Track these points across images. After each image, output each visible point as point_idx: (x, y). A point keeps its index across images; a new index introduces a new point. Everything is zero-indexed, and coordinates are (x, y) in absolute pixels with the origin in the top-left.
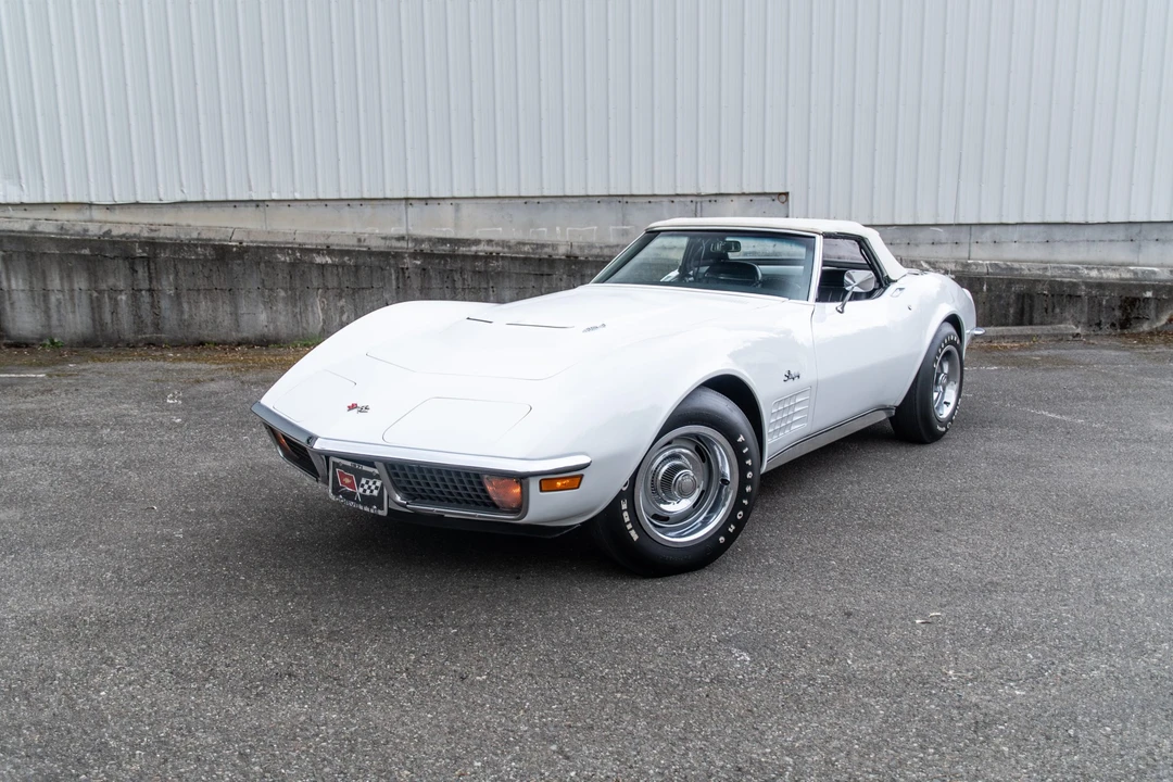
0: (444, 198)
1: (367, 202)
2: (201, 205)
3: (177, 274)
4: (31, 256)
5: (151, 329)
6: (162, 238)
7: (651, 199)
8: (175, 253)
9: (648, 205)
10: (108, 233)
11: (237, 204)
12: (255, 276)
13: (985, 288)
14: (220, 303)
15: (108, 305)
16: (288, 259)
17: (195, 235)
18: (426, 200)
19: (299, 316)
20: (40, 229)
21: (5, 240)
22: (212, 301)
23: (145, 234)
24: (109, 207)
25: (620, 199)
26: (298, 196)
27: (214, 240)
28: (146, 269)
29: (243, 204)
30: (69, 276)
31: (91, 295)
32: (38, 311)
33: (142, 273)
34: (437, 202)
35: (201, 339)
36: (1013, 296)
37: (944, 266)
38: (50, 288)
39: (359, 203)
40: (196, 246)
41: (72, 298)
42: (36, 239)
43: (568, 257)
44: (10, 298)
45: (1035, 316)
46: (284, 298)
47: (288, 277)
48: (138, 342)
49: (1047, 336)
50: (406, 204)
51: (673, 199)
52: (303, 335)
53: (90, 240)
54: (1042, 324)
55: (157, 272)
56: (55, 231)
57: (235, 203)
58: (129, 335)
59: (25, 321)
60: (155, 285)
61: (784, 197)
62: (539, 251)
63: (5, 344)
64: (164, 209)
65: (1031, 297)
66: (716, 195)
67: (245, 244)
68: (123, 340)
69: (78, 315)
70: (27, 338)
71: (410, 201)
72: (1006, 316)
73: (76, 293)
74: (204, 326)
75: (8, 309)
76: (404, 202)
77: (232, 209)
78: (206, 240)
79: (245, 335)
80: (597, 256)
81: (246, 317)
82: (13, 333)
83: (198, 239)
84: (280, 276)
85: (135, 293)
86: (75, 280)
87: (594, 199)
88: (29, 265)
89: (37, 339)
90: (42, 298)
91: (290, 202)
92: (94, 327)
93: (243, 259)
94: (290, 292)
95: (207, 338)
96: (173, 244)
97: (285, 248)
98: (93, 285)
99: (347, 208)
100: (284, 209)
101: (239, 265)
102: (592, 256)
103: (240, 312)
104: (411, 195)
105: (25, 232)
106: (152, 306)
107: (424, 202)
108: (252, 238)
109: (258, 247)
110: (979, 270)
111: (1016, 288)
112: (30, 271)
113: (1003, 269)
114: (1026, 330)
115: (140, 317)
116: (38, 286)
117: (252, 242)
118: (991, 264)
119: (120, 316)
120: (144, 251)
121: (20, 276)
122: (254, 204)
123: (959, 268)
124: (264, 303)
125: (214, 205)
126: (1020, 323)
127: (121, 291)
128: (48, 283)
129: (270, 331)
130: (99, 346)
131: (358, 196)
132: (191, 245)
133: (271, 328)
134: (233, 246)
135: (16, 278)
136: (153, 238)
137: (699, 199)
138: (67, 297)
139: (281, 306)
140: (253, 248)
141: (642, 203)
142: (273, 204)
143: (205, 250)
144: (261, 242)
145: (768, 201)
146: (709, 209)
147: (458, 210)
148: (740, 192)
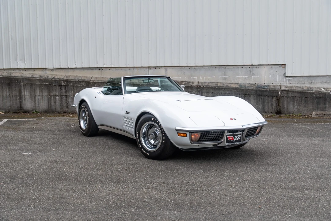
0: (161, 67)
1: (135, 68)
2: (81, 69)
3: (74, 91)
4: (31, 85)
5: (65, 108)
6: (70, 79)
7: (235, 67)
8: (74, 84)
9: (233, 68)
10: (54, 78)
11: (93, 69)
15: (53, 100)
17: (80, 79)
18: (155, 67)
20: (34, 76)
21: (24, 80)
23: (65, 78)
24: (52, 70)
25: (223, 67)
26: (113, 66)
27: (86, 80)
28: (65, 89)
29: (95, 69)
30: (42, 91)
31: (48, 97)
32: (32, 102)
33: (64, 90)
34: (159, 68)
38: (36, 95)
39: (133, 68)
40: (80, 82)
41: (42, 98)
42: (33, 79)
43: (197, 86)
44: (24, 98)
48: (61, 112)
50: (149, 69)
51: (242, 67)
53: (49, 80)
55: (68, 90)
56: (39, 77)
57: (92, 69)
58: (58, 109)
59: (28, 105)
60: (67, 94)
61: (284, 66)
62: (188, 84)
63: (22, 112)
64: (69, 70)
66: (258, 65)
67: (95, 81)
68: (57, 111)
69: (44, 103)
70: (29, 110)
71: (150, 68)
73: (44, 96)
75: (24, 101)
76: (148, 68)
77: (91, 70)
78: (83, 80)
80: (207, 86)
82: (25, 108)
83: (81, 80)
85: (61, 96)
86: (44, 92)
87: (214, 67)
88: (30, 87)
89: (31, 110)
90: (34, 98)
91: (110, 68)
92: (48, 107)
93: (94, 86)
96: (74, 81)
98: (49, 94)
99: (129, 70)
100: (108, 70)
102: (205, 86)
104: (150, 66)
105: (30, 77)
106: (66, 101)
107: (155, 68)
108: (97, 80)
109: (99, 82)
112: (31, 89)
115: (62, 104)
116: (33, 94)
117: (97, 81)
119: (56, 103)
120: (65, 83)
121: (28, 91)
122: (98, 69)
125: (85, 69)
127: (57, 96)
128: (36, 93)
130: (49, 113)
131: (133, 66)
132: (79, 82)
134: (91, 82)
135: (27, 92)
136: (68, 79)
137: (252, 67)
138: (41, 97)
140: (97, 82)
141: (231, 68)
142: (104, 69)
143: (83, 83)
144: (100, 81)
145: (278, 67)
146: (256, 70)
147: (166, 71)
148: (267, 64)
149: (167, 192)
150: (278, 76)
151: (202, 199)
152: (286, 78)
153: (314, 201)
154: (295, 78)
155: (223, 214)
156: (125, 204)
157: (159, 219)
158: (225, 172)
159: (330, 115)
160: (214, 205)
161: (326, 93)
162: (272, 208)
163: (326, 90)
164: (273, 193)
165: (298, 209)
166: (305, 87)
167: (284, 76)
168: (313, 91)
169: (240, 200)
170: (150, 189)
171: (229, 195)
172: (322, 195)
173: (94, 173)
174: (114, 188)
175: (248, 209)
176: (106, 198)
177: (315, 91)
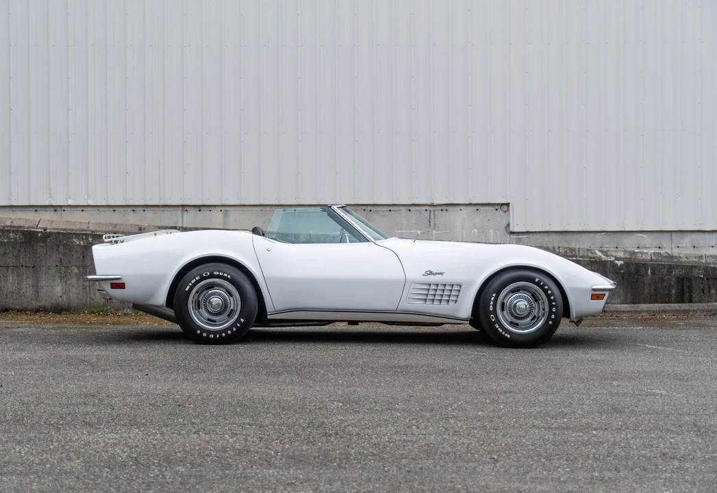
0: (215, 206)
1: (149, 208)
2: (7, 209)
7: (392, 208)
9: (388, 212)
11: (38, 209)
12: (55, 255)
13: (649, 272)
14: (25, 277)
16: (82, 243)
17: (8, 223)
18: (199, 207)
19: (88, 289)
22: (18, 276)
25: (365, 208)
26: (91, 203)
27: (24, 227)
29: (43, 209)
34: (209, 209)
35: (7, 306)
36: (674, 279)
37: (614, 254)
39: (143, 209)
40: (8, 231)
45: (694, 295)
46: (77, 274)
47: (81, 257)
49: (702, 311)
50: (182, 211)
51: (409, 208)
52: (90, 304)
54: (700, 302)
57: (36, 208)
61: (505, 208)
65: (689, 280)
66: (447, 205)
67: (48, 231)
71: (186, 208)
72: (669, 295)
74: (10, 295)
76: (180, 209)
77: (34, 212)
78: (18, 227)
79: (43, 303)
81: (44, 289)
83: (11, 226)
84: (75, 257)
91: (83, 207)
93: (45, 242)
94: (82, 269)
95: (11, 306)
97: (80, 234)
99: (132, 213)
100: (78, 213)
101: (42, 247)
103: (40, 285)
104: (185, 204)
107: (198, 209)
108: (54, 226)
109: (59, 233)
110: (644, 257)
111: (676, 272)
113: (664, 257)
114: (686, 306)
117: (54, 229)
118: (654, 253)
122: (53, 209)
123: (627, 256)
124: (61, 278)
125: (19, 208)
126: (682, 301)
129: (63, 301)
131: (142, 203)
132: (5, 231)
133: (65, 298)
134: (38, 232)
137: (432, 209)
139: (74, 281)
140: (55, 233)
141: (384, 211)
142: (69, 209)
143: (16, 235)
144: (61, 229)
145: (492, 210)
146: (441, 217)
147: (226, 216)
148: (468, 203)
149: (261, 438)
150: (491, 231)
151: (353, 449)
152: (512, 236)
153: (617, 447)
154: (531, 236)
155: (409, 472)
156: (159, 461)
157: (253, 482)
158: (398, 404)
159: (617, 312)
160: (384, 457)
161: (606, 261)
162: (523, 460)
163: (607, 256)
164: (520, 436)
165: (583, 460)
166: (559, 248)
167: (506, 231)
168: (576, 257)
169: (443, 448)
170: (217, 434)
171: (414, 440)
172: (633, 438)
173: (65, 410)
174: (124, 435)
175: (468, 462)
176: (107, 452)
177: (581, 257)
